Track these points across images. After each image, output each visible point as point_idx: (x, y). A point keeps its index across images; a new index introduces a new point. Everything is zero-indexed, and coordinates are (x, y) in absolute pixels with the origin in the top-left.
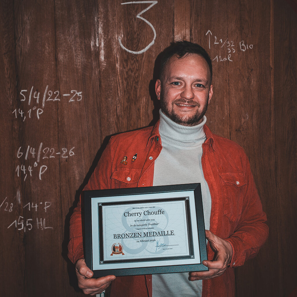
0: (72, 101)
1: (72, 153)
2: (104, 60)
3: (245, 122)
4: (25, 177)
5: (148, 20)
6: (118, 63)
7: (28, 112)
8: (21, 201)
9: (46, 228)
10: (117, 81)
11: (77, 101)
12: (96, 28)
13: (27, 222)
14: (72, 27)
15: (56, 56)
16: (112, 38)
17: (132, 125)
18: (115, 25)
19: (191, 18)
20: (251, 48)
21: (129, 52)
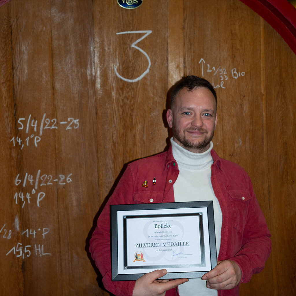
0: (70, 128)
1: (69, 180)
2: (101, 89)
3: (238, 147)
4: (23, 204)
5: (143, 49)
6: (113, 91)
7: (26, 140)
8: (19, 227)
9: (44, 254)
10: (113, 108)
11: (74, 129)
12: (92, 58)
13: (25, 248)
14: (69, 56)
15: (53, 84)
16: (108, 67)
17: (129, 151)
18: (111, 54)
19: (184, 47)
20: (243, 75)
21: (124, 81)
